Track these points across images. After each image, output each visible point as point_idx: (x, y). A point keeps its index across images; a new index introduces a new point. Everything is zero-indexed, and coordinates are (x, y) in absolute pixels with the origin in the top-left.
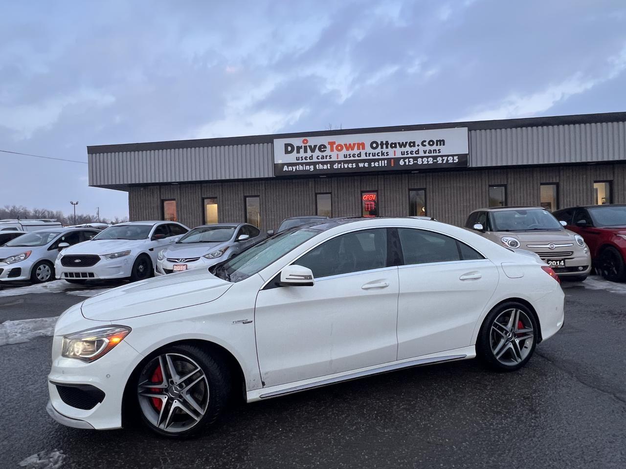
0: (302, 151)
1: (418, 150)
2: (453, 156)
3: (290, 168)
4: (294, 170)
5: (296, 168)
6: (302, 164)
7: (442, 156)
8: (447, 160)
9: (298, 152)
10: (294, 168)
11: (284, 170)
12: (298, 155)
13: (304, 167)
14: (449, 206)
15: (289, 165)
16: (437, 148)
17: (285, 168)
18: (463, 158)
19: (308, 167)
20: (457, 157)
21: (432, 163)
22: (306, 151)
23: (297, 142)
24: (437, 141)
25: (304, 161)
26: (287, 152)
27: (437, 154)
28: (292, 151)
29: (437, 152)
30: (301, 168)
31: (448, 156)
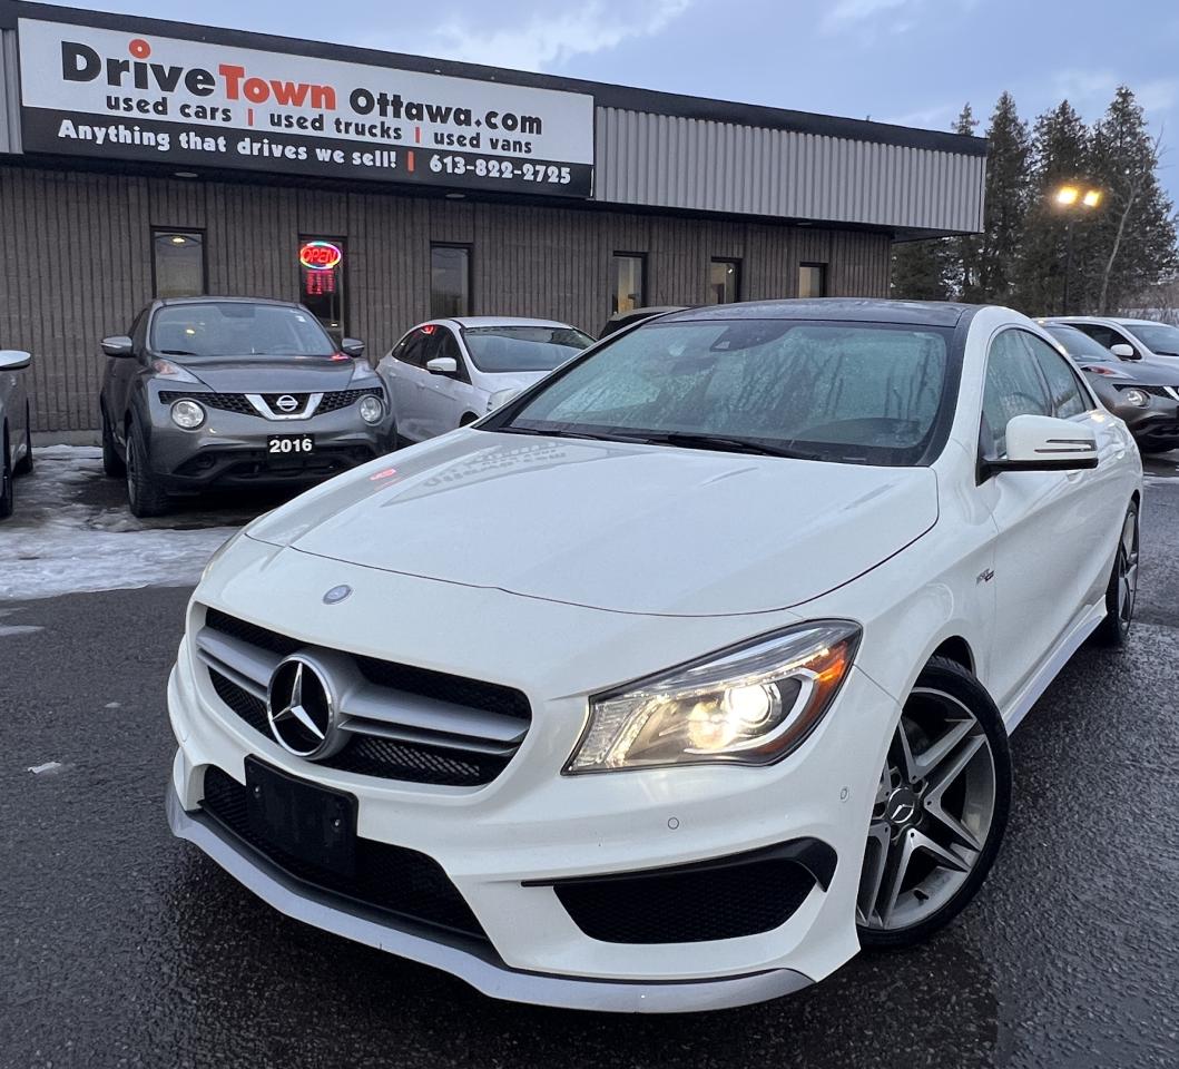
0: (127, 77)
1: (478, 134)
2: (559, 165)
3: (85, 132)
4: (100, 141)
5: (107, 135)
6: (129, 124)
7: (534, 162)
8: (546, 176)
9: (114, 79)
10: (100, 133)
11: (62, 134)
12: (114, 91)
13: (137, 134)
14: (528, 295)
15: (79, 119)
16: (524, 138)
17: (66, 129)
18: (582, 174)
19: (149, 139)
20: (568, 170)
21: (511, 176)
22: (141, 82)
23: (109, 45)
24: (524, 119)
25: (135, 114)
26: (70, 72)
27: (523, 155)
28: (90, 73)
29: (524, 148)
30: (125, 136)
31: (548, 164)
